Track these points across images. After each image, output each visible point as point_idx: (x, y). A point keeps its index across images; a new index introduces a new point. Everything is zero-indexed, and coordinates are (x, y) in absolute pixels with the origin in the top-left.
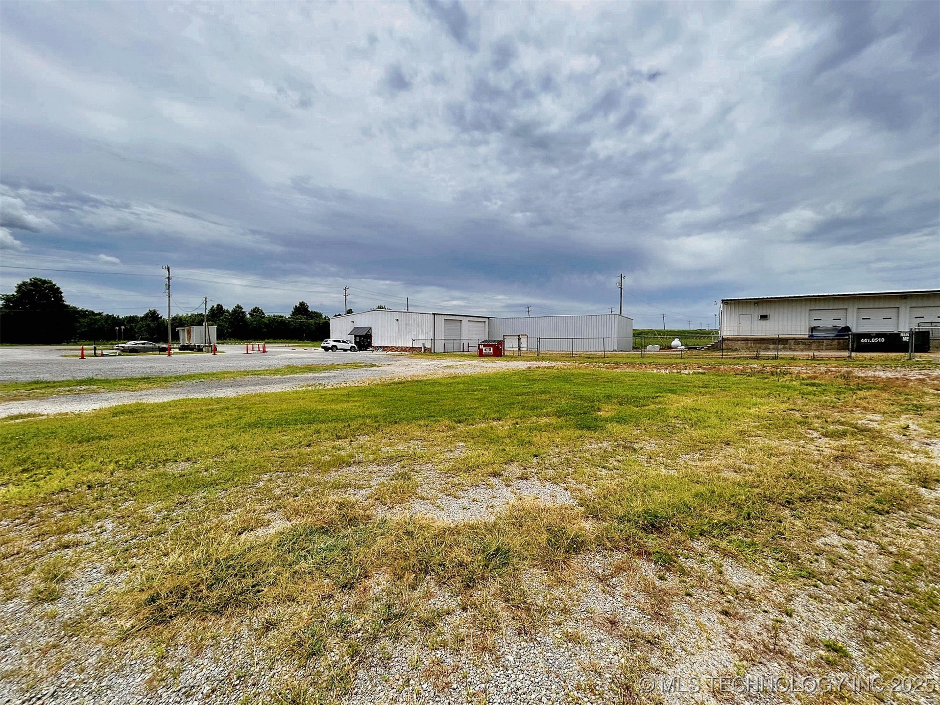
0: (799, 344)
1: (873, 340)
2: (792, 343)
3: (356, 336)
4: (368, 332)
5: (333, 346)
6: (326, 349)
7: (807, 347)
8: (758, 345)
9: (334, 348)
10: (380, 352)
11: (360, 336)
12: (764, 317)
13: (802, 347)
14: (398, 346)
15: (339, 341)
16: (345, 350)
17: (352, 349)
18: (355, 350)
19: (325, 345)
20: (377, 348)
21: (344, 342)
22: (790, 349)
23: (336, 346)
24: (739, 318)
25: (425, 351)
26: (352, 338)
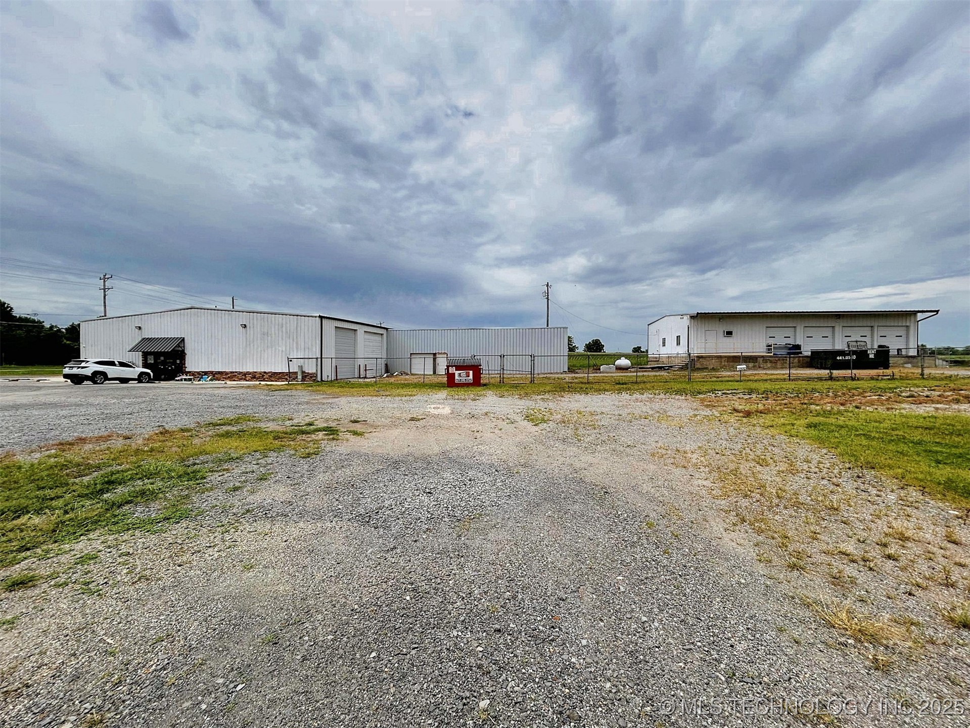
0: (766, 362)
1: (847, 358)
2: (761, 361)
3: (145, 355)
4: (178, 346)
5: (96, 373)
6: (77, 379)
7: (773, 365)
8: (731, 364)
9: (98, 378)
10: (206, 382)
11: (156, 355)
12: (729, 333)
13: (769, 365)
14: (245, 370)
15: (112, 363)
16: (124, 380)
17: (141, 378)
18: (150, 381)
19: (75, 371)
20: (200, 375)
21: (122, 364)
22: (759, 367)
23: (104, 374)
24: (705, 333)
25: (303, 380)
26: (137, 358)
